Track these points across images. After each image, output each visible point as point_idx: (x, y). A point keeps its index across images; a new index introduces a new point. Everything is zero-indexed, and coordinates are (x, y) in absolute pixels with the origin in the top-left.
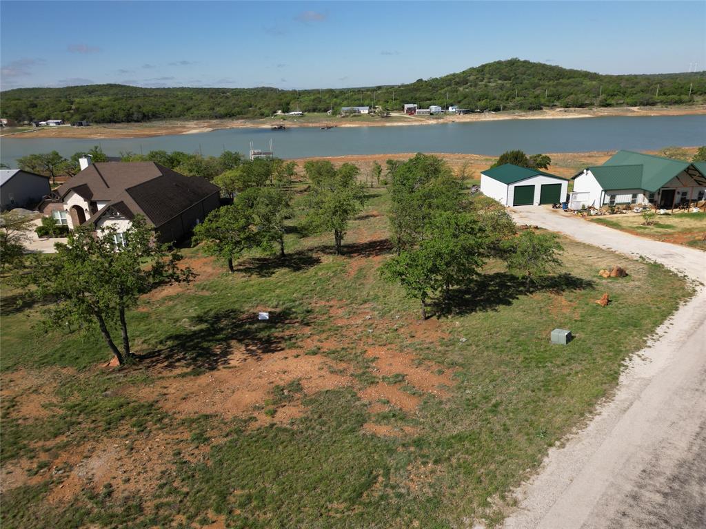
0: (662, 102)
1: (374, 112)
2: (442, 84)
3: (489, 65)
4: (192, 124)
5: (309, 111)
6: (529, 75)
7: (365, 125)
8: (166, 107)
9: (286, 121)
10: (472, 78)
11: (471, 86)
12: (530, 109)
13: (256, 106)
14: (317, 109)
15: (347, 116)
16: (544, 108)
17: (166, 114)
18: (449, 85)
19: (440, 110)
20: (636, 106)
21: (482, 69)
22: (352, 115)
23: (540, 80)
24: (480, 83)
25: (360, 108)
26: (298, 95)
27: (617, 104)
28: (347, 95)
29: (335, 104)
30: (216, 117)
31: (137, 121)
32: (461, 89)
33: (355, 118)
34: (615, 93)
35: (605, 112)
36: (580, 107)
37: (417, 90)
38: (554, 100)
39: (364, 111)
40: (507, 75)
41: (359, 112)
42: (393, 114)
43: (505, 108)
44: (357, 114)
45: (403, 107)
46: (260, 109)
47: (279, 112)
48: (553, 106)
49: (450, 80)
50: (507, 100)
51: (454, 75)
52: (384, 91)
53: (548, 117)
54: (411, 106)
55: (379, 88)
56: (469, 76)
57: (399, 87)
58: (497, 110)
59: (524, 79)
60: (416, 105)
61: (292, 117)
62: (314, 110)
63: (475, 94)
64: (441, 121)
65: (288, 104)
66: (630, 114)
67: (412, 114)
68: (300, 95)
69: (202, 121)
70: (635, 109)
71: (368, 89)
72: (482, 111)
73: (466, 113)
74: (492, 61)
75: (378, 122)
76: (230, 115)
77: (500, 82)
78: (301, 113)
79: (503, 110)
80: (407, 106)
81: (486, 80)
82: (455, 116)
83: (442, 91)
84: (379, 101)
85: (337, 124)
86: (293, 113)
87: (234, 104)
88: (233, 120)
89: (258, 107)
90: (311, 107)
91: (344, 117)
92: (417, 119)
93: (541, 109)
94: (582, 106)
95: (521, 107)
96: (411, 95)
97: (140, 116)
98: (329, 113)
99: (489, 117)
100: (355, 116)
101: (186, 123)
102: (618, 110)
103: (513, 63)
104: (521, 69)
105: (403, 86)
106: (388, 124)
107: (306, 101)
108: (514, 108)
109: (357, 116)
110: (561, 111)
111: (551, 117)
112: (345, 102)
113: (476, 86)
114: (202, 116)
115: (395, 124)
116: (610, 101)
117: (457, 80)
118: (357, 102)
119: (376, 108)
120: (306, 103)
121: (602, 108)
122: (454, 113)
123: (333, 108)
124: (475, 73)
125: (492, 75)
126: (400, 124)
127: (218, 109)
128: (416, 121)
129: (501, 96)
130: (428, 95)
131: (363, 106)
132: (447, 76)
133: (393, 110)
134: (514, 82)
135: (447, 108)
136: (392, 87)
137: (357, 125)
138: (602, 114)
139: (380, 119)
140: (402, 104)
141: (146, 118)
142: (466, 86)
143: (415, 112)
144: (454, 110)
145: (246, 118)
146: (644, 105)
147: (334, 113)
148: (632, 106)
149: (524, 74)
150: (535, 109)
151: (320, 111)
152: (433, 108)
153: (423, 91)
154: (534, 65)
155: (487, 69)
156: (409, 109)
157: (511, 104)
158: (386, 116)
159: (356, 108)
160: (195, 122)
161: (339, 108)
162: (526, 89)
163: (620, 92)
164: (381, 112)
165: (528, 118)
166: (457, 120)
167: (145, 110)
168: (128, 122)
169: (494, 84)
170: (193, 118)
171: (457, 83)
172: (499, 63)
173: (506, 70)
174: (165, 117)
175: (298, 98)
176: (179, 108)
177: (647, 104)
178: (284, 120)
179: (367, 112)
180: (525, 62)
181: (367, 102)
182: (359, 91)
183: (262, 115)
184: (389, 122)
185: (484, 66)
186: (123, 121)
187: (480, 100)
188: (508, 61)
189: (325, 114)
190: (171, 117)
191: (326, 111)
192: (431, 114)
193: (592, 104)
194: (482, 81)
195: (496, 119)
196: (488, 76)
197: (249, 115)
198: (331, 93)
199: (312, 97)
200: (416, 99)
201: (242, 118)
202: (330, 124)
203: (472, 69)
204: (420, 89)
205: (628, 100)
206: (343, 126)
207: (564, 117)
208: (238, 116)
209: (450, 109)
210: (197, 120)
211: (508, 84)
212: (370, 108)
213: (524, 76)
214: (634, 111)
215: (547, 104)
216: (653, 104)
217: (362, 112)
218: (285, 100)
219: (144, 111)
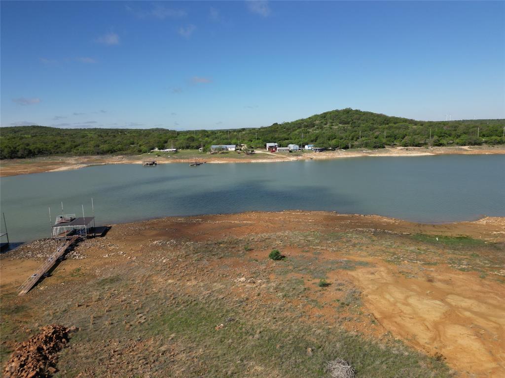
0: (486, 142)
1: (240, 150)
2: (294, 127)
3: (330, 113)
4: (72, 160)
5: (183, 148)
7: (232, 161)
8: (56, 144)
9: (160, 157)
10: (317, 122)
11: (318, 128)
12: (375, 147)
13: (138, 143)
14: (190, 146)
15: (216, 153)
16: (386, 146)
17: (53, 151)
18: (299, 128)
19: (298, 148)
20: (465, 145)
21: (324, 116)
22: (220, 152)
23: (373, 124)
24: (325, 126)
25: (228, 146)
26: (175, 135)
27: (448, 144)
28: (217, 135)
29: (206, 142)
30: (98, 154)
31: (22, 157)
32: (311, 130)
33: (223, 155)
34: (443, 135)
35: (441, 150)
36: (416, 146)
37: (275, 131)
38: (392, 140)
39: (232, 148)
40: (346, 120)
41: (228, 150)
42: (257, 152)
43: (352, 146)
44: (225, 151)
45: (265, 146)
46: (140, 146)
47: (156, 150)
48: (394, 146)
49: (299, 124)
50: (352, 139)
51: (302, 120)
52: (247, 132)
53: (394, 155)
54: (272, 144)
55: (244, 129)
56: (315, 121)
57: (260, 129)
58: (346, 148)
59: (360, 123)
60: (276, 144)
61: (167, 153)
62: (188, 148)
63: (325, 135)
64: (300, 158)
65: (166, 142)
66: (465, 153)
67: (273, 151)
68: (178, 135)
69: (84, 157)
70: (466, 147)
71: (234, 131)
72: (334, 149)
73: (321, 150)
74: (331, 110)
75: (244, 158)
76: (112, 152)
77: (341, 125)
78: (175, 150)
79: (351, 148)
80: (268, 145)
81: (329, 124)
82: (311, 154)
83: (296, 132)
84: (244, 140)
85: (207, 160)
86: (168, 150)
87: (118, 142)
88: (113, 156)
89: (139, 145)
90: (184, 145)
91: (213, 154)
92: (279, 156)
93: (384, 147)
94: (419, 145)
95: (367, 145)
96: (271, 135)
97: (26, 152)
98: (201, 150)
99: (341, 154)
100: (223, 153)
101: (68, 158)
102: (450, 149)
103: (348, 111)
104: (355, 115)
105: (262, 128)
106: (253, 161)
107: (181, 140)
108: (360, 146)
109: (225, 153)
110: (401, 149)
111: (398, 155)
112: (215, 141)
113: (322, 128)
114: (84, 153)
115: (260, 161)
116: (442, 141)
117: (305, 123)
118: (225, 141)
119: (242, 146)
120: (181, 141)
121: (436, 147)
122: (310, 151)
123: (204, 146)
124: (319, 118)
125: (333, 120)
126: (264, 161)
127: (102, 146)
128: (278, 158)
129: (346, 136)
130: (285, 136)
131: (230, 144)
132: (297, 121)
133: (257, 148)
134: (353, 126)
135: (304, 146)
136: (254, 129)
137: (225, 162)
138: (440, 152)
139: (245, 155)
140: (264, 143)
141: (31, 154)
142: (314, 128)
143: (276, 149)
144: (310, 148)
145: (126, 154)
146: (472, 145)
147: (204, 151)
148: (462, 145)
150: (379, 147)
151: (192, 148)
152: (292, 147)
153: (281, 132)
154: (365, 113)
155: (328, 116)
156: (271, 147)
157: (356, 143)
158: (251, 154)
159: (224, 146)
160: (77, 158)
161: (209, 146)
162: (366, 131)
163: (446, 133)
164: (246, 150)
165: (377, 155)
166: (314, 157)
167: (32, 147)
168: (12, 158)
169: (336, 127)
170: (76, 154)
171: (306, 126)
172: (337, 111)
173: (344, 116)
174: (51, 153)
175: (176, 137)
176: (68, 145)
177: (475, 144)
178: (159, 156)
179: (234, 149)
180: (357, 111)
181: (234, 141)
182: (227, 132)
183: (140, 152)
184: (254, 158)
185: (325, 114)
186: (5, 158)
187: (329, 140)
188: (344, 110)
189: (197, 150)
190: (58, 153)
191: (198, 148)
192: (290, 152)
193: (425, 144)
194: (326, 124)
195: (349, 156)
196: (331, 121)
197: (129, 151)
198: (205, 133)
199: (187, 137)
200: (275, 139)
201: (121, 154)
202: (200, 160)
203: (316, 116)
204: (277, 131)
205: (457, 141)
206: (212, 162)
207: (409, 155)
208: (119, 152)
209: (306, 147)
210: (79, 155)
211: (349, 127)
212: (236, 146)
213: (359, 121)
214: (467, 150)
215: (388, 143)
216: (480, 144)
217: (229, 149)
218: (164, 139)
219: (31, 149)
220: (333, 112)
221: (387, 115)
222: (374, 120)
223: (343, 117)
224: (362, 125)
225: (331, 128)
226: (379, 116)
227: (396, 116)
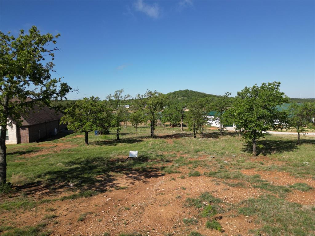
3: (178, 92)
6: (193, 95)
21: (174, 93)
23: (198, 97)
56: (170, 95)
77: (182, 98)
81: (176, 97)
103: (186, 91)
104: (190, 93)
119: (132, 106)
124: (172, 94)
131: (127, 105)
134: (188, 98)
149: (191, 95)
154: (195, 92)
155: (176, 93)
169: (180, 98)
172: (181, 91)
179: (128, 107)
180: (191, 91)
181: (129, 103)
185: (175, 92)
194: (175, 97)
196: (178, 95)
211: (186, 98)
212: (130, 106)
213: (192, 96)
217: (126, 107)
220: (179, 91)
221: (206, 93)
222: (199, 96)
223: (184, 94)
224: (193, 98)
225: (177, 99)
226: (201, 93)
227: (211, 94)
